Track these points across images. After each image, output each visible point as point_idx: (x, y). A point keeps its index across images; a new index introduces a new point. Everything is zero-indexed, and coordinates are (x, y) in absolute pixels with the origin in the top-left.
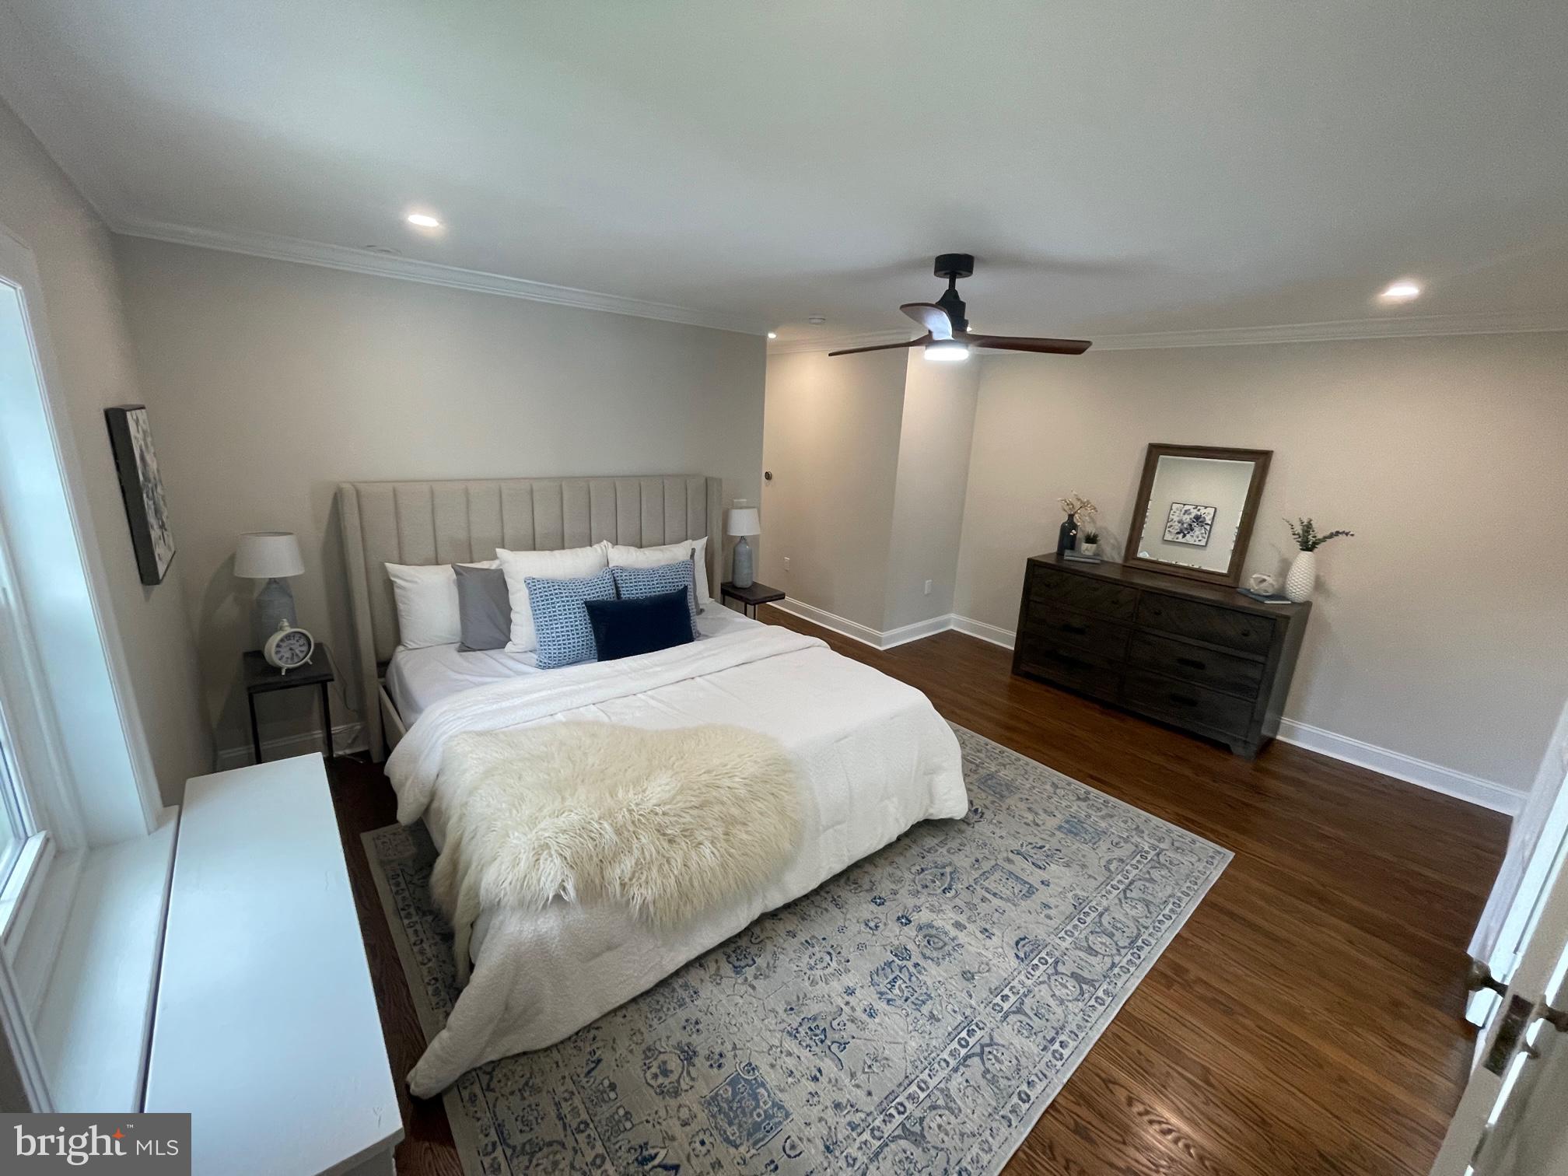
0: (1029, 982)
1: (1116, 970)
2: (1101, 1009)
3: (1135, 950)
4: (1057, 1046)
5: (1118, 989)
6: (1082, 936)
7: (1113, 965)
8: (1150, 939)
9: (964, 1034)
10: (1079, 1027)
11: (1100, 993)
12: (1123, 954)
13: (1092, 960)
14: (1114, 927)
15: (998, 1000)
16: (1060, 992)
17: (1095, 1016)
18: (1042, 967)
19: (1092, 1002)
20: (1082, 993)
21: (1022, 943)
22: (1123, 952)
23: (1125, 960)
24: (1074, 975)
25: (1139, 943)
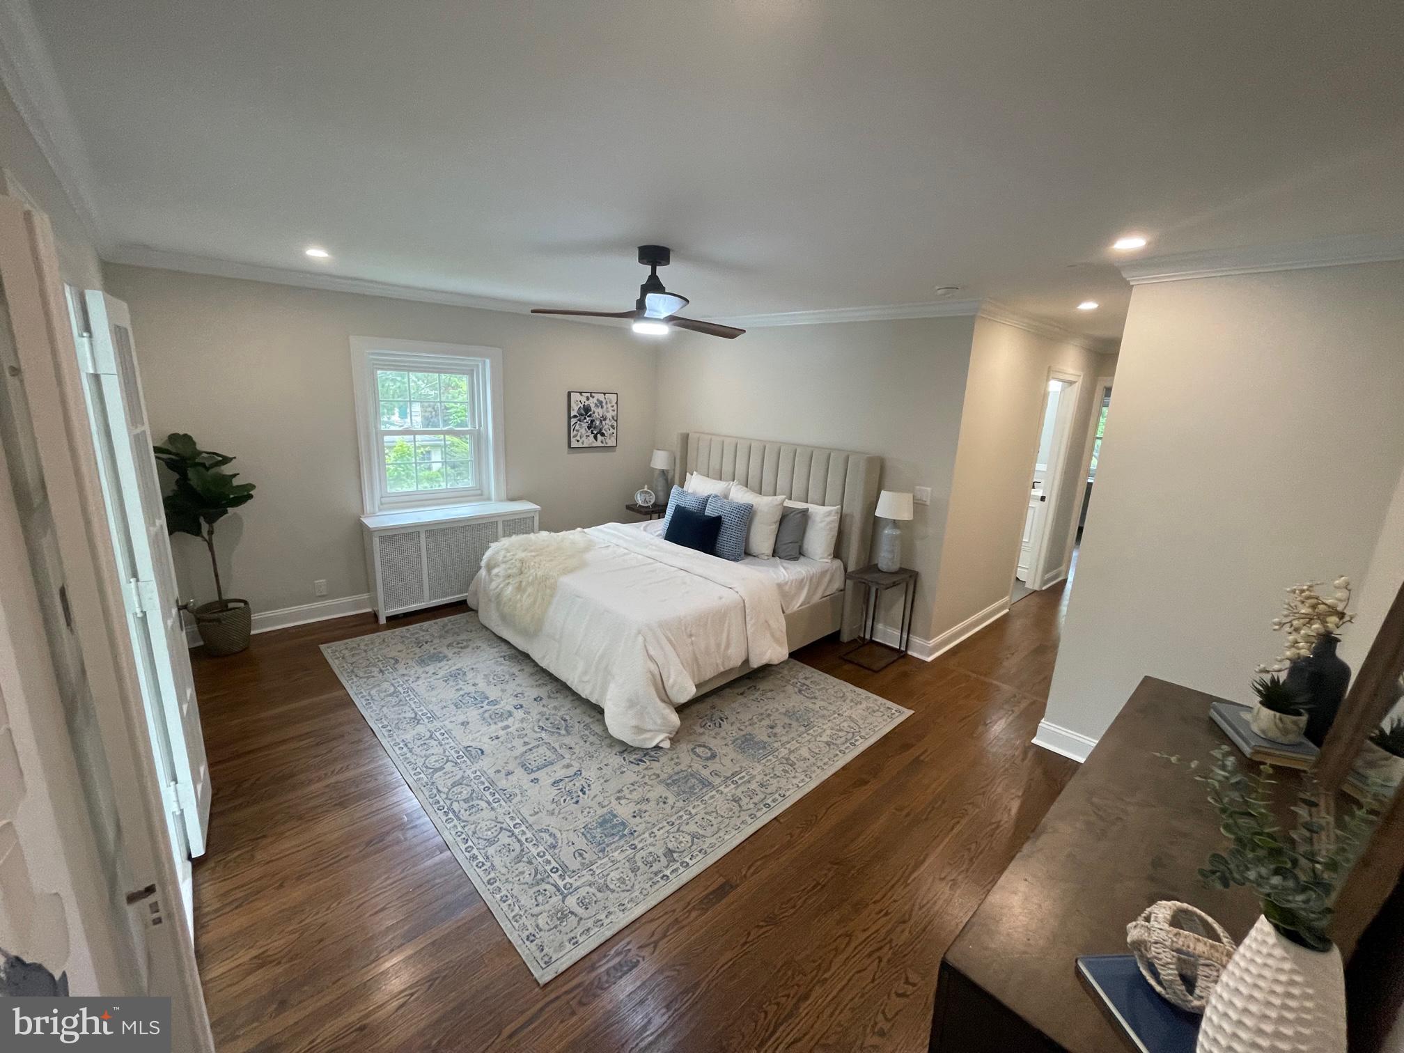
0: (448, 746)
1: (435, 791)
2: (412, 773)
3: (445, 810)
4: (401, 745)
5: (420, 786)
6: (472, 784)
7: (439, 791)
8: (451, 825)
9: (429, 715)
10: (406, 758)
11: (422, 775)
12: (446, 801)
13: (449, 783)
14: (473, 806)
15: (443, 731)
16: (433, 758)
17: (410, 768)
18: (455, 756)
19: (418, 770)
20: (427, 767)
21: (479, 752)
22: (448, 802)
23: (440, 800)
24: (442, 768)
25: (451, 815)
